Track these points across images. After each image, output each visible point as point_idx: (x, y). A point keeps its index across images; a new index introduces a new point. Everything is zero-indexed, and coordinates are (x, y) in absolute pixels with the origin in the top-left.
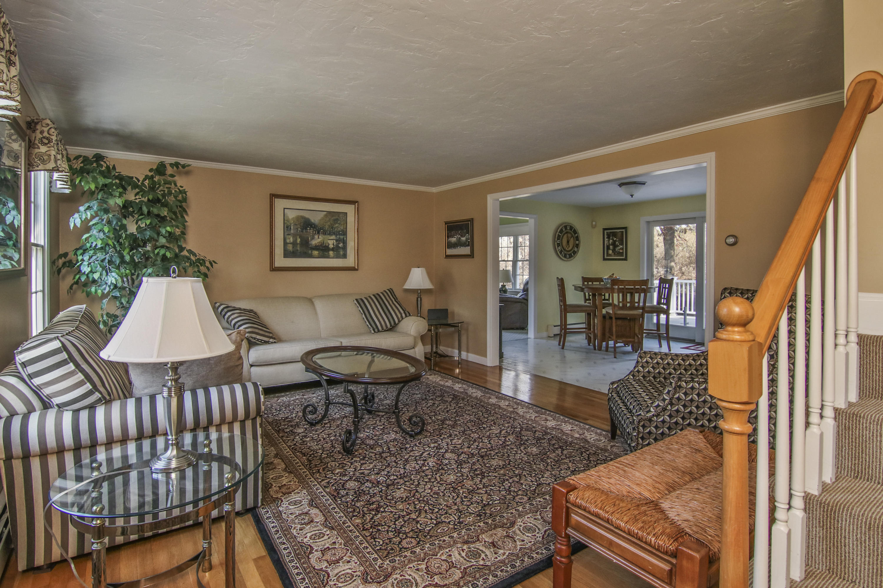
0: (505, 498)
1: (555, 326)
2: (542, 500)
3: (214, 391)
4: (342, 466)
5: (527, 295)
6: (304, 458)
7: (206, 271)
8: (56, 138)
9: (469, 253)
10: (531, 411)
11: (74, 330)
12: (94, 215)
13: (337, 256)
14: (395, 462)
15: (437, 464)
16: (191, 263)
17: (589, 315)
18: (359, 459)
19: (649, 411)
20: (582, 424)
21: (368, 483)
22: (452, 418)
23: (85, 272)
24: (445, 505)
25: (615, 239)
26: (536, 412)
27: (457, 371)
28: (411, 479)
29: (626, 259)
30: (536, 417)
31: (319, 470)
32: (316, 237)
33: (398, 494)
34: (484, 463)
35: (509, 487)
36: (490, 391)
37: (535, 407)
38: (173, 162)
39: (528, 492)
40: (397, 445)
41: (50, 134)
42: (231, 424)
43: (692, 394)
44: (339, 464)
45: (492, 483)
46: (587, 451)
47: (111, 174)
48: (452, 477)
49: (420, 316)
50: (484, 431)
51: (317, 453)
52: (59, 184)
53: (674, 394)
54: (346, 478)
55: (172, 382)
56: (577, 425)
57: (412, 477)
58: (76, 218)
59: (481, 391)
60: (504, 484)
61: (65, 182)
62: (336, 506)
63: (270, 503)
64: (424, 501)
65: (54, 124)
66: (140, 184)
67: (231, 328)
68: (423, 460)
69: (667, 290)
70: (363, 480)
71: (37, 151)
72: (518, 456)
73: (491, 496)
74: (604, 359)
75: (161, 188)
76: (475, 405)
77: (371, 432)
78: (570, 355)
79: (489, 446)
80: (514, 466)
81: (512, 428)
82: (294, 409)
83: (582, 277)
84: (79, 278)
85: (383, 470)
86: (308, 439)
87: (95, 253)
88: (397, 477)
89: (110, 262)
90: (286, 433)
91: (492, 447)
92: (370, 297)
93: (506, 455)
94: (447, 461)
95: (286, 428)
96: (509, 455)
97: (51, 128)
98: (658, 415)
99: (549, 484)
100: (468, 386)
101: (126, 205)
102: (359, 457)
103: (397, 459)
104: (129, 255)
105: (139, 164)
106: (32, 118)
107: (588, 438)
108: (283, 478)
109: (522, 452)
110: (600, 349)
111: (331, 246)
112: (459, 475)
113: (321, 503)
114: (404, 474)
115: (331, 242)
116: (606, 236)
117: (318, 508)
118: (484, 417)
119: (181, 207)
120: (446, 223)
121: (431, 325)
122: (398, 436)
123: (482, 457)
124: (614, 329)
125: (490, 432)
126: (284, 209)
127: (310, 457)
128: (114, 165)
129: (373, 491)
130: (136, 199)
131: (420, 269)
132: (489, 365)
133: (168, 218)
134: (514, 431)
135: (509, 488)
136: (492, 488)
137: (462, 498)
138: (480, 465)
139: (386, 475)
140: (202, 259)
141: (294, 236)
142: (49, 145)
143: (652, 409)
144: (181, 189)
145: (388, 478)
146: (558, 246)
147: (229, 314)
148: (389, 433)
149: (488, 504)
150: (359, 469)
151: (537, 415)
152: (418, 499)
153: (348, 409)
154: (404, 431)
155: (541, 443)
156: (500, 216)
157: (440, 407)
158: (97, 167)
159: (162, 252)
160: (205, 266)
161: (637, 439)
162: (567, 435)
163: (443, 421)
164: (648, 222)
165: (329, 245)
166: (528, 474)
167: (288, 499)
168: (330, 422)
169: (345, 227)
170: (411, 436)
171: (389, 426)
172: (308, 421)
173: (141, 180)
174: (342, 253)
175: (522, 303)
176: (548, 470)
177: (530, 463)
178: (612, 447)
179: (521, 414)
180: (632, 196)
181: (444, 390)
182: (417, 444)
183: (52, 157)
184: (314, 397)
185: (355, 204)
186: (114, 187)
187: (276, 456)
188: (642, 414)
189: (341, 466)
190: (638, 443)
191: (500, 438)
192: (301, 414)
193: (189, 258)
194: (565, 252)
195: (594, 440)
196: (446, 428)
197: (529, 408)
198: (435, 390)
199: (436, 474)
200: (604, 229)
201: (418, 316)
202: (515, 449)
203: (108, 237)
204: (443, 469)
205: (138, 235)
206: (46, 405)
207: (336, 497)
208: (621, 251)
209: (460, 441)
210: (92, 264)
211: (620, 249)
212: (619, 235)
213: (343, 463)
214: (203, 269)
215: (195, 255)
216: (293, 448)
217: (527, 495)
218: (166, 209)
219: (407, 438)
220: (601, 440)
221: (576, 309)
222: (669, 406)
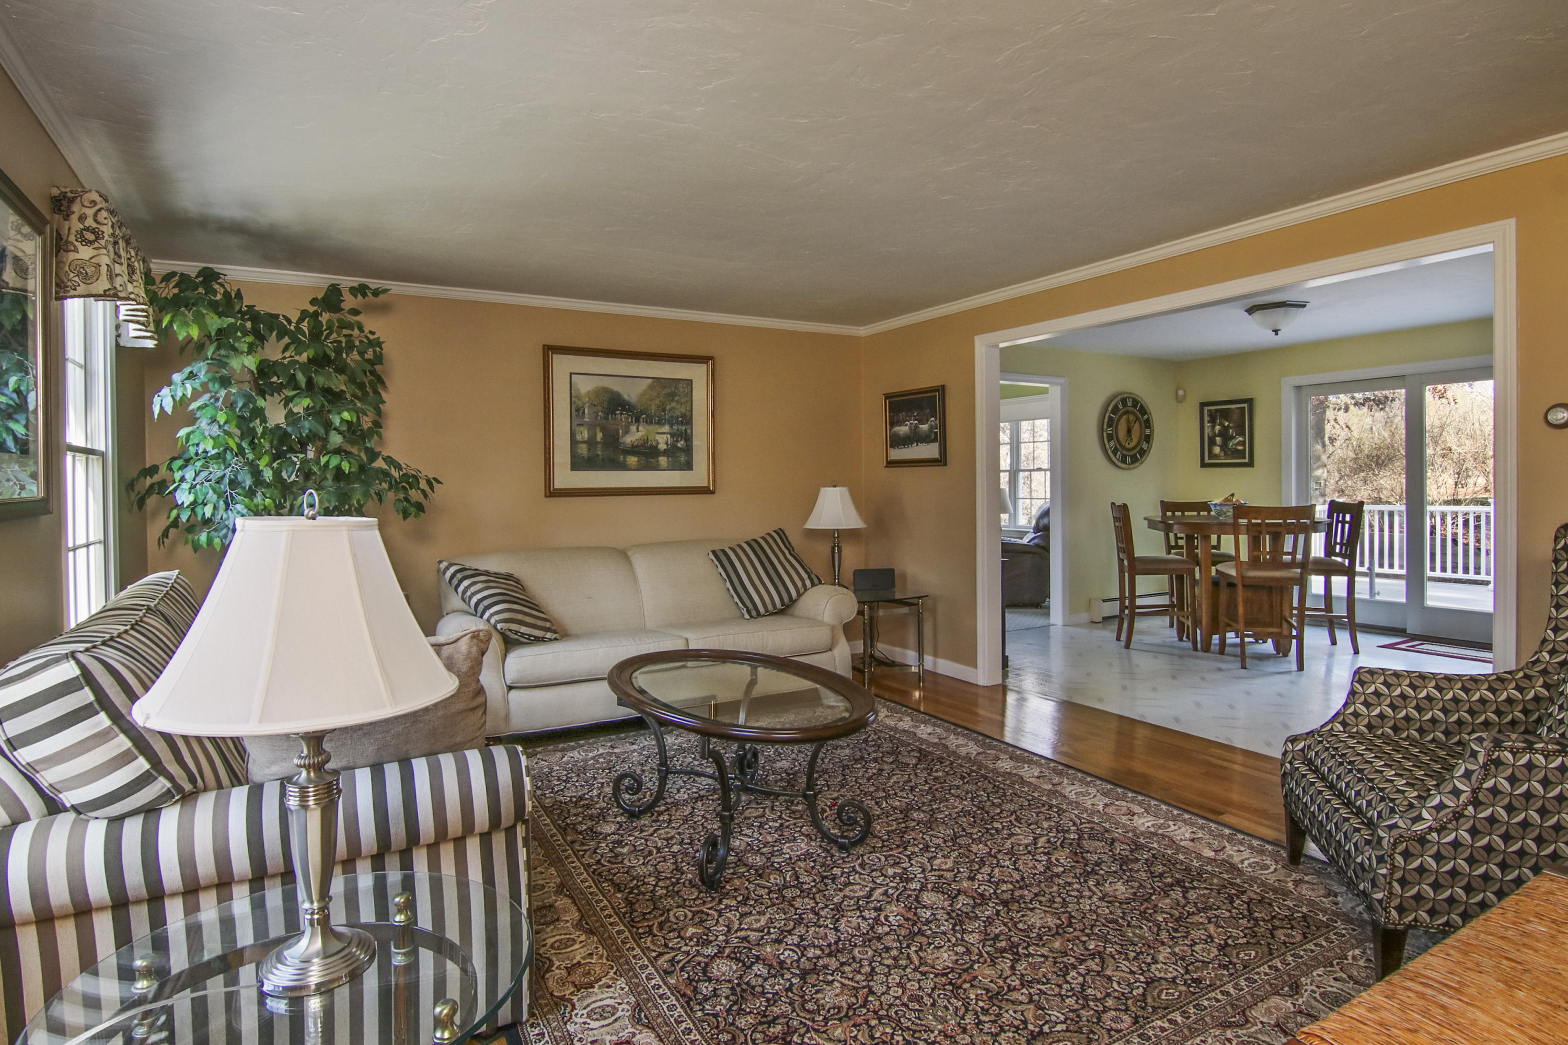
0: (1078, 1016)
1: (1104, 601)
2: (1166, 1025)
3: (420, 766)
4: (700, 918)
5: (1046, 538)
6: (619, 895)
7: (421, 499)
8: (111, 231)
9: (937, 456)
10: (1093, 791)
11: (126, 632)
12: (200, 389)
13: (674, 467)
14: (813, 910)
15: (907, 919)
16: (390, 483)
17: (1180, 578)
18: (734, 903)
19: (1419, 818)
20: (1213, 825)
21: (760, 967)
22: (924, 804)
23: (183, 503)
24: (940, 1032)
25: (1227, 424)
26: (1105, 794)
27: (917, 694)
28: (854, 958)
29: (1251, 464)
30: (1106, 805)
31: (650, 927)
32: (633, 428)
33: (832, 996)
34: (1012, 919)
35: (1082, 985)
36: (995, 743)
37: (1098, 782)
38: (356, 285)
39: (1130, 1002)
40: (813, 868)
41: (98, 223)
42: (459, 842)
43: (1529, 781)
44: (695, 914)
45: (1040, 975)
46: (1243, 893)
47: (234, 308)
48: (946, 956)
49: (839, 584)
50: (998, 838)
51: (644, 883)
52: (132, 330)
53: (1484, 780)
54: (710, 951)
55: (309, 773)
56: (1202, 828)
57: (856, 951)
58: (166, 396)
59: (977, 742)
60: (1068, 978)
61: (143, 324)
62: (691, 1026)
63: (548, 1012)
64: (889, 1017)
65: (106, 201)
66: (292, 328)
67: (470, 610)
68: (877, 909)
69: (1347, 526)
70: (748, 957)
71: (72, 256)
72: (1086, 905)
73: (1043, 1009)
74: (1220, 670)
75: (334, 335)
76: (969, 774)
77: (756, 835)
78: (1143, 662)
79: (1016, 876)
80: (1083, 931)
81: (1058, 832)
82: (595, 779)
83: (1162, 502)
84: (178, 516)
85: (790, 932)
86: (625, 850)
87: (205, 466)
88: (822, 950)
89: (234, 483)
90: (581, 833)
91: (1023, 879)
92: (740, 546)
93: (1058, 900)
94: (929, 914)
95: (581, 823)
96: (1064, 899)
97: (100, 210)
98: (1441, 830)
99: (1174, 978)
100: (947, 730)
101: (265, 370)
102: (735, 898)
103: (817, 903)
104: (272, 468)
105: (292, 291)
106: (63, 190)
107: (1236, 860)
108: (577, 946)
109: (1094, 893)
110: (1207, 648)
111: (662, 446)
112: (960, 949)
113: (659, 1015)
114: (836, 943)
115: (662, 441)
116: (1206, 418)
117: (653, 1029)
118: (993, 804)
119: (373, 373)
120: (887, 397)
121: (864, 603)
122: (814, 847)
123: (1005, 903)
124: (1241, 610)
125: (1013, 840)
126: (571, 374)
127: (630, 893)
128: (239, 290)
129: (773, 986)
130: (284, 358)
131: (837, 489)
132: (981, 683)
133: (348, 396)
134: (1065, 838)
135: (1084, 990)
136: (1043, 987)
137: (976, 1013)
138: (1005, 925)
139: (798, 946)
140: (413, 476)
141: (592, 427)
142: (96, 245)
143: (1425, 814)
144: (371, 337)
145: (803, 955)
146: (1109, 441)
147: (466, 583)
148: (795, 839)
149: (1041, 1033)
150: (736, 926)
151: (1107, 800)
152: (875, 1012)
153: (705, 781)
154: (825, 835)
155: (1131, 870)
156: (1001, 382)
157: (894, 779)
158: (206, 294)
159: (335, 461)
160: (419, 488)
161: (1390, 883)
162: (1186, 851)
163: (906, 812)
164: (1299, 388)
165: (658, 443)
166: (1120, 953)
167: (586, 1003)
168: (668, 809)
169: (688, 408)
170: (842, 847)
171: (793, 822)
172: (623, 808)
173: (294, 320)
174: (683, 459)
175: (1034, 553)
176: (1163, 944)
177: (1115, 922)
178: (1297, 883)
179: (1072, 796)
180: (1276, 332)
181: (898, 739)
182: (857, 868)
183: (104, 269)
184: (635, 751)
185: (707, 363)
186: (239, 334)
187: (561, 889)
188: (1401, 824)
189: (697, 920)
190: (1391, 893)
191: (1037, 857)
192: (608, 790)
193: (386, 474)
194: (1124, 452)
195: (1250, 865)
196: (913, 829)
197: (1088, 784)
198: (879, 738)
199: (908, 946)
200: (1203, 405)
201: (834, 584)
202: (1076, 886)
203: (227, 433)
204: (921, 933)
205: (289, 429)
206: (53, 807)
207: (691, 999)
208: (1240, 448)
209: (950, 864)
210: (198, 486)
211: (1238, 444)
212: (1235, 417)
213: (702, 912)
214: (414, 495)
215: (398, 466)
216: (595, 870)
217: (1127, 1010)
218: (342, 378)
219: (833, 851)
220: (1268, 867)
221: (1151, 566)
222: (1470, 808)
